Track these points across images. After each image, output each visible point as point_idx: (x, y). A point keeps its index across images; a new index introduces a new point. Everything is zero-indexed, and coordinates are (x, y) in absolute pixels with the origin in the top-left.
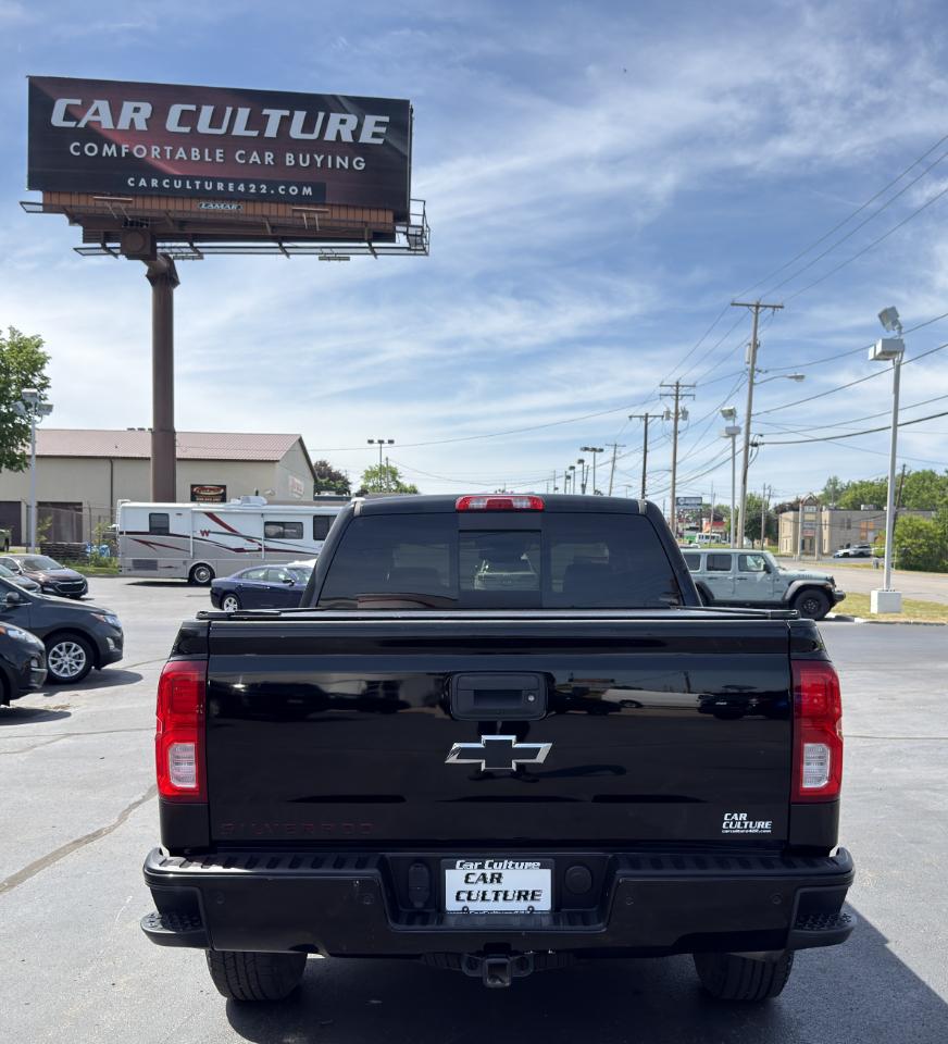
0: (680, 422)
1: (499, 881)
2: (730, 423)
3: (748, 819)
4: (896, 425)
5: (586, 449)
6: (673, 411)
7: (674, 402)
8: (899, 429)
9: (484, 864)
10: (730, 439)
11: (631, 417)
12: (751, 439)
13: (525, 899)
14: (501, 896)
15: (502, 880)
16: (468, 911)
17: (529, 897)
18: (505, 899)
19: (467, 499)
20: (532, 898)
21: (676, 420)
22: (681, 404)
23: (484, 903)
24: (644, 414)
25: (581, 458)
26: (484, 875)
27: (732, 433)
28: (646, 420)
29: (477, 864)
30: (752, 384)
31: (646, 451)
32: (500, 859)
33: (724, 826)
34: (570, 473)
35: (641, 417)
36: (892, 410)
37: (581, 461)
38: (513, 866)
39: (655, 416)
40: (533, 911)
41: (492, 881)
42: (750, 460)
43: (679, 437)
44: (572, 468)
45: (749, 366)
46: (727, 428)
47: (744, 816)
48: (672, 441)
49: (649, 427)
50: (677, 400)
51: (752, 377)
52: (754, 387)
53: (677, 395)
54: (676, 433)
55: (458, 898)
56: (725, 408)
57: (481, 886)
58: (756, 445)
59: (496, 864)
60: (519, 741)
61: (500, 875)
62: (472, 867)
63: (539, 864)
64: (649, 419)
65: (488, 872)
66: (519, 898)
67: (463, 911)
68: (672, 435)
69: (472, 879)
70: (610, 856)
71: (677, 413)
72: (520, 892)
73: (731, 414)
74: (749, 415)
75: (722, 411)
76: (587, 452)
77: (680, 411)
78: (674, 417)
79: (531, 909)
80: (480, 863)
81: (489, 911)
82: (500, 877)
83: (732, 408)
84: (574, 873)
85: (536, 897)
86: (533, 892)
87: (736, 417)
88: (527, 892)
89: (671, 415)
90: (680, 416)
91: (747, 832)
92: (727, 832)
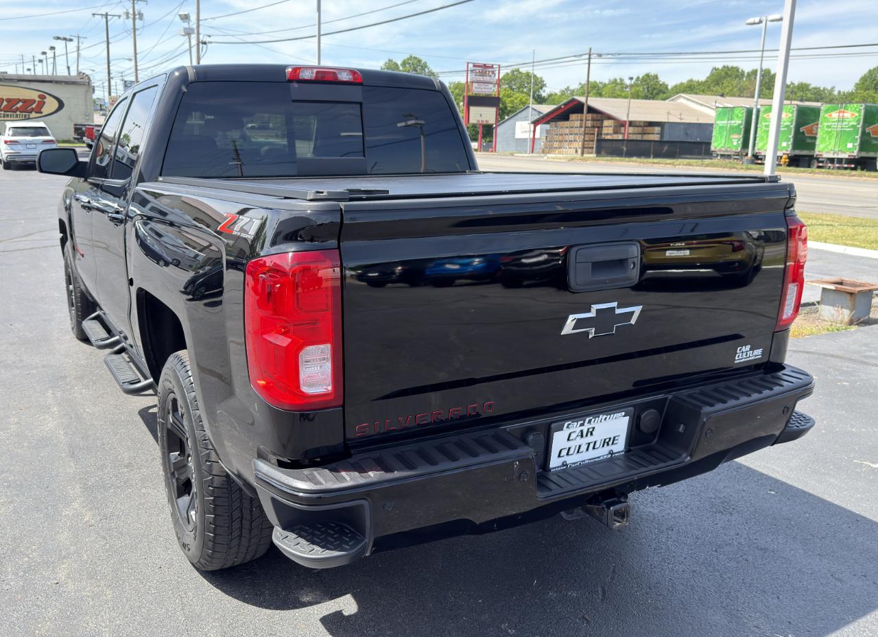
0: (137, 21)
1: (591, 434)
2: (186, 25)
3: (750, 350)
4: (320, 35)
5: (58, 38)
6: (131, 11)
7: (132, 5)
8: (322, 37)
9: (584, 422)
10: (187, 37)
11: (94, 14)
12: (201, 37)
13: (608, 444)
14: (592, 445)
15: (594, 433)
16: (566, 465)
17: (610, 443)
18: (594, 448)
19: (297, 69)
20: (613, 444)
21: (134, 19)
23: (580, 455)
24: (104, 13)
25: (52, 45)
26: (582, 431)
27: (188, 33)
28: (107, 18)
29: (579, 423)
31: (108, 43)
32: (596, 414)
33: (736, 358)
34: (43, 57)
35: (102, 15)
36: (317, 23)
37: (52, 48)
38: (605, 419)
39: (114, 16)
41: (587, 435)
42: (201, 54)
43: (137, 33)
44: (44, 53)
46: (185, 29)
47: (748, 347)
48: (132, 35)
49: (109, 23)
50: (134, 4)
54: (135, 30)
55: (559, 456)
56: (181, 13)
57: (579, 441)
58: (205, 43)
59: (593, 420)
61: (594, 428)
62: (575, 427)
63: (623, 413)
64: (109, 17)
65: (585, 429)
66: (604, 446)
67: (563, 465)
68: (132, 31)
69: (573, 436)
70: (670, 397)
71: (134, 14)
72: (605, 440)
73: (185, 18)
74: (198, 20)
75: (180, 16)
76: (59, 40)
77: (136, 13)
78: (132, 17)
79: (611, 453)
80: (582, 422)
81: (583, 461)
82: (593, 430)
83: (186, 13)
84: (648, 416)
85: (615, 442)
86: (614, 437)
87: (190, 20)
88: (610, 439)
89: (130, 15)
90: (137, 16)
91: (748, 359)
92: (738, 361)
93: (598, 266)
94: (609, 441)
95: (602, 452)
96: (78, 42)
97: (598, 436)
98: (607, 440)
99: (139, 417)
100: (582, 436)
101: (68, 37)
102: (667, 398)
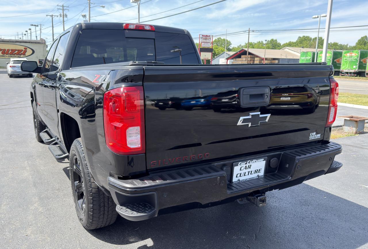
0: (65, 18)
1: (250, 168)
2: (85, 19)
3: (316, 134)
5: (32, 25)
6: (62, 14)
7: (62, 11)
9: (247, 163)
11: (47, 15)
13: (257, 173)
14: (250, 173)
15: (251, 167)
16: (240, 181)
17: (258, 172)
18: (251, 174)
19: (127, 25)
20: (259, 172)
21: (63, 17)
22: (64, 12)
23: (245, 176)
25: (30, 28)
26: (246, 167)
28: (52, 17)
29: (245, 163)
30: (90, 7)
31: (53, 27)
32: (252, 159)
33: (310, 138)
34: (26, 33)
35: (50, 16)
37: (30, 29)
38: (256, 161)
39: (55, 16)
40: (259, 176)
41: (248, 168)
43: (65, 23)
44: (27, 31)
45: (89, 2)
46: (84, 21)
47: (315, 133)
48: (63, 24)
49: (53, 19)
50: (63, 11)
51: (90, 5)
52: (91, 8)
53: (63, 9)
54: (64, 21)
55: (237, 177)
56: (82, 14)
57: (245, 171)
59: (251, 162)
60: (261, 114)
61: (251, 165)
62: (243, 165)
63: (263, 159)
64: (53, 17)
65: (247, 165)
66: (255, 173)
67: (238, 181)
68: (63, 22)
69: (242, 169)
70: (282, 153)
71: (63, 15)
72: (256, 170)
73: (84, 16)
74: (90, 17)
76: (33, 26)
77: (64, 14)
78: (63, 16)
79: (258, 176)
80: (246, 162)
81: (246, 179)
82: (251, 166)
83: (85, 14)
84: (274, 161)
85: (260, 171)
86: (260, 170)
87: (86, 17)
88: (258, 170)
89: (62, 16)
90: (65, 16)
91: (315, 138)
92: (310, 139)
93: (252, 96)
94: (258, 171)
95: (255, 176)
96: (41, 27)
97: (253, 169)
98: (257, 171)
99: (63, 171)
100: (246, 169)
101: (36, 25)
102: (281, 154)
